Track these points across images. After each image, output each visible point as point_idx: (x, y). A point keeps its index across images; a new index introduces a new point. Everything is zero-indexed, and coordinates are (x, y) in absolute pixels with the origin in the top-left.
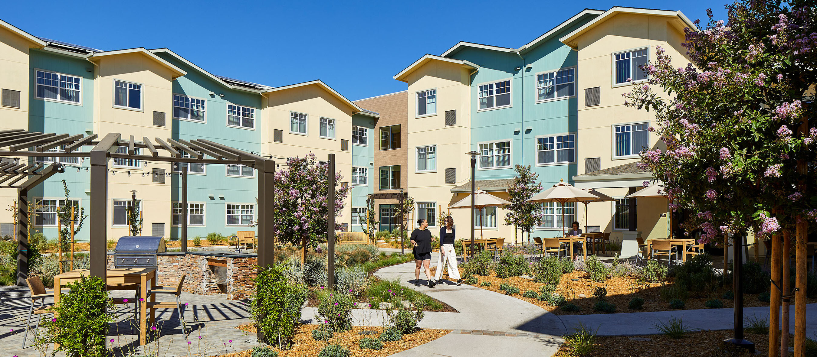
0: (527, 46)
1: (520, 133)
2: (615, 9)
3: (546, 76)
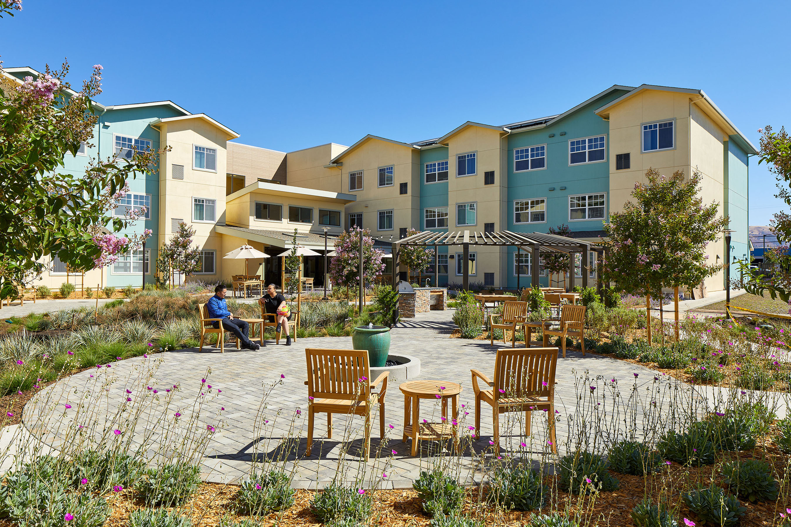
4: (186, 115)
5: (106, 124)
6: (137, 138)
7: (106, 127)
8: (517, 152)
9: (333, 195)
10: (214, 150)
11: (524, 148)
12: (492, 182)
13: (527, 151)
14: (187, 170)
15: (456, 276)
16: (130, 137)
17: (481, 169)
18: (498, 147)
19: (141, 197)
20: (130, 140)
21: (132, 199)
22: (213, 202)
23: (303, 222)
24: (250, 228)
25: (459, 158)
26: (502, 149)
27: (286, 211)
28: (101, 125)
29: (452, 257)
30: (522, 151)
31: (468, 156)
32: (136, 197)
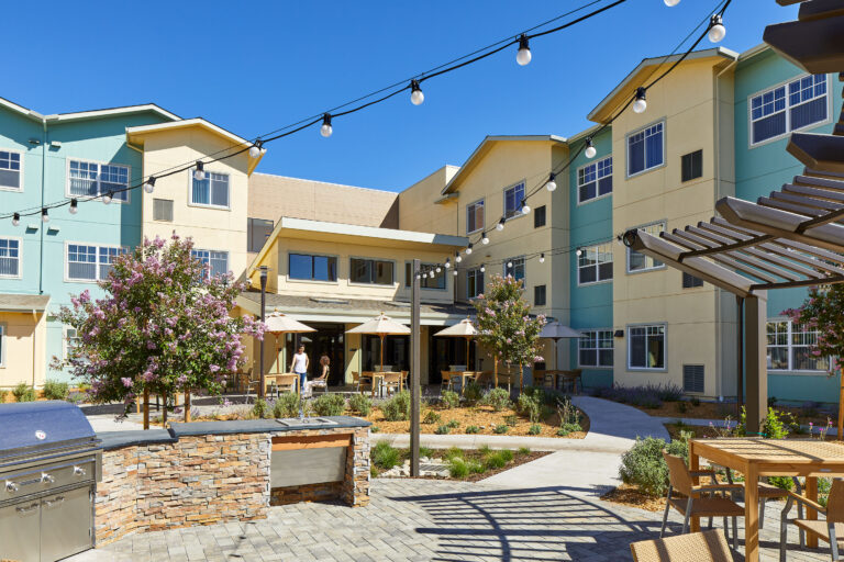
0: (62, 118)
1: (38, 232)
2: (199, 121)
3: (84, 165)
4: (171, 120)
5: (54, 143)
6: (106, 163)
7: (55, 149)
8: (757, 102)
9: (428, 238)
10: (226, 177)
11: (773, 89)
12: (698, 174)
13: (781, 92)
14: (179, 209)
15: (628, 371)
16: (95, 162)
17: (673, 152)
18: (710, 95)
19: (113, 251)
20: (94, 167)
21: (98, 255)
22: (225, 254)
23: (375, 283)
24: (279, 293)
25: (632, 140)
26: (719, 101)
27: (344, 266)
28: (47, 146)
29: (620, 334)
30: (768, 97)
31: (648, 132)
32: (103, 250)
